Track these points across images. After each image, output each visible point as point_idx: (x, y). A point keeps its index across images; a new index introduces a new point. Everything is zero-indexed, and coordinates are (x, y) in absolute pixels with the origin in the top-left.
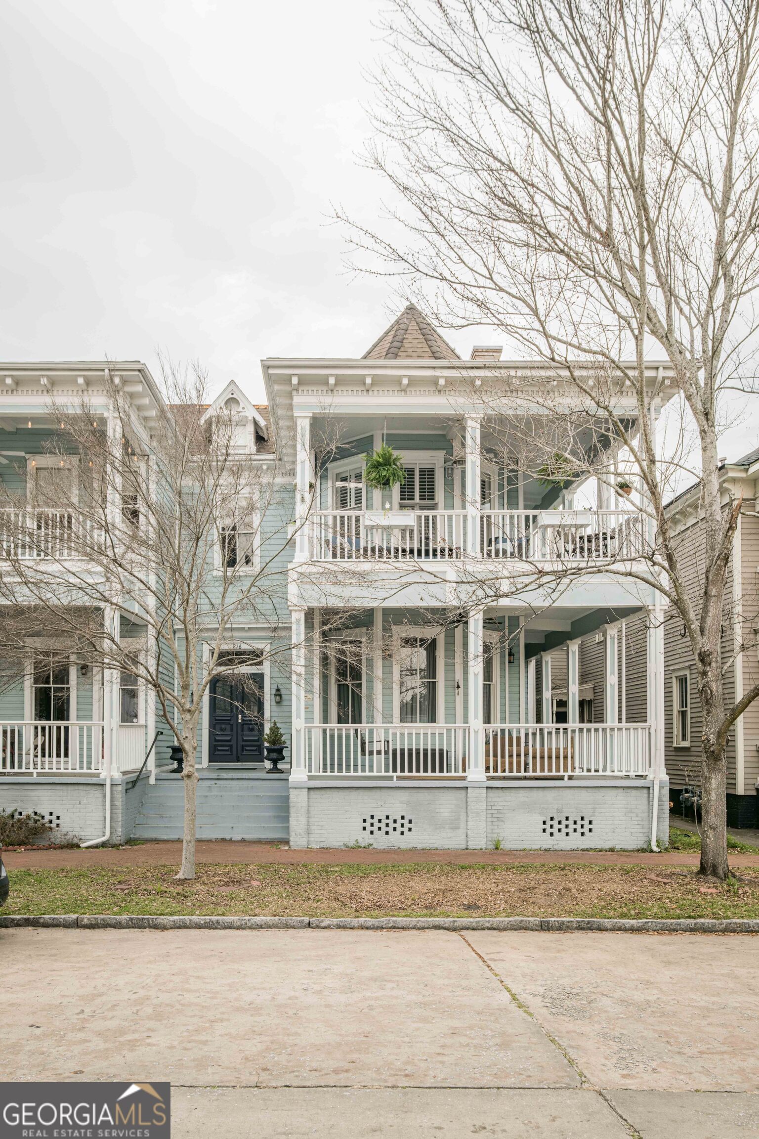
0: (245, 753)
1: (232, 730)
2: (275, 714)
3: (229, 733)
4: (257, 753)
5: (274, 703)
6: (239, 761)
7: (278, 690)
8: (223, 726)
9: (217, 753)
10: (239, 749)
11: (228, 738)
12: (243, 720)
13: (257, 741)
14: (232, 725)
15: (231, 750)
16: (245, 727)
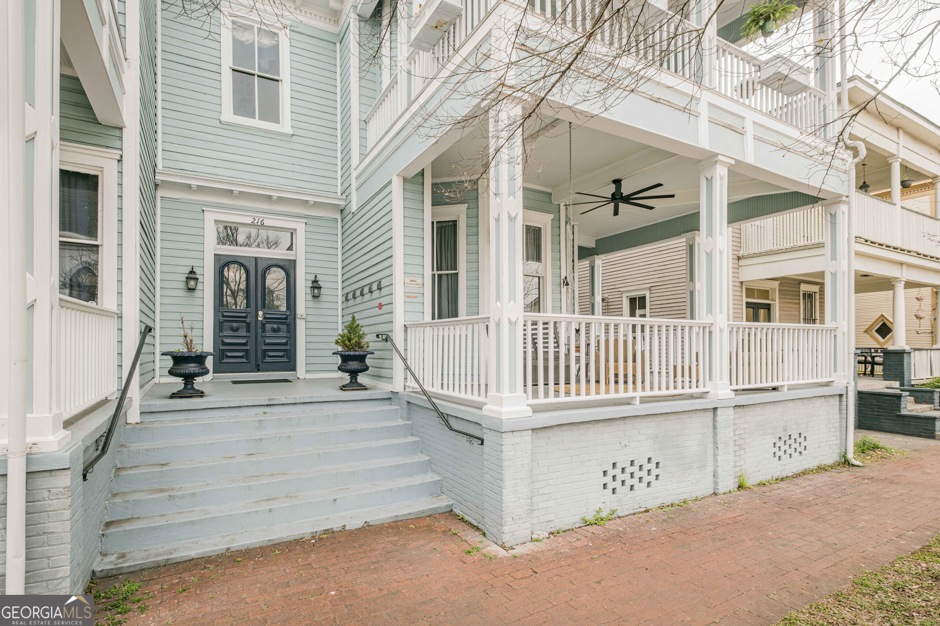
0: (268, 359)
1: (248, 331)
2: (310, 311)
3: (244, 334)
4: (285, 359)
5: (310, 297)
6: (258, 370)
7: (315, 281)
8: (235, 325)
9: (225, 360)
10: (259, 354)
11: (244, 341)
12: (265, 318)
13: (286, 344)
14: (248, 324)
15: (247, 356)
16: (268, 326)
